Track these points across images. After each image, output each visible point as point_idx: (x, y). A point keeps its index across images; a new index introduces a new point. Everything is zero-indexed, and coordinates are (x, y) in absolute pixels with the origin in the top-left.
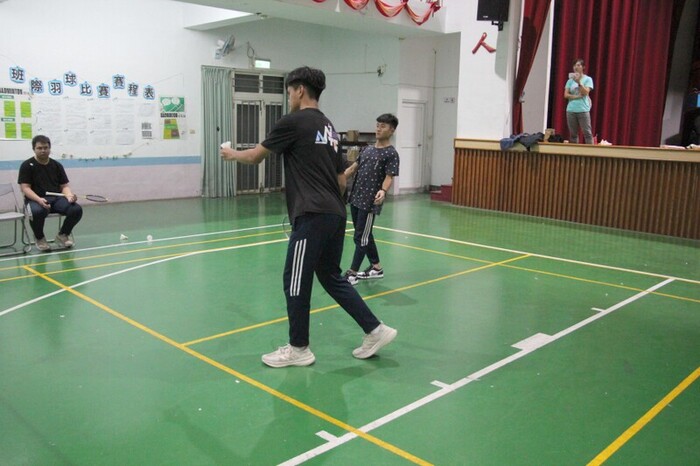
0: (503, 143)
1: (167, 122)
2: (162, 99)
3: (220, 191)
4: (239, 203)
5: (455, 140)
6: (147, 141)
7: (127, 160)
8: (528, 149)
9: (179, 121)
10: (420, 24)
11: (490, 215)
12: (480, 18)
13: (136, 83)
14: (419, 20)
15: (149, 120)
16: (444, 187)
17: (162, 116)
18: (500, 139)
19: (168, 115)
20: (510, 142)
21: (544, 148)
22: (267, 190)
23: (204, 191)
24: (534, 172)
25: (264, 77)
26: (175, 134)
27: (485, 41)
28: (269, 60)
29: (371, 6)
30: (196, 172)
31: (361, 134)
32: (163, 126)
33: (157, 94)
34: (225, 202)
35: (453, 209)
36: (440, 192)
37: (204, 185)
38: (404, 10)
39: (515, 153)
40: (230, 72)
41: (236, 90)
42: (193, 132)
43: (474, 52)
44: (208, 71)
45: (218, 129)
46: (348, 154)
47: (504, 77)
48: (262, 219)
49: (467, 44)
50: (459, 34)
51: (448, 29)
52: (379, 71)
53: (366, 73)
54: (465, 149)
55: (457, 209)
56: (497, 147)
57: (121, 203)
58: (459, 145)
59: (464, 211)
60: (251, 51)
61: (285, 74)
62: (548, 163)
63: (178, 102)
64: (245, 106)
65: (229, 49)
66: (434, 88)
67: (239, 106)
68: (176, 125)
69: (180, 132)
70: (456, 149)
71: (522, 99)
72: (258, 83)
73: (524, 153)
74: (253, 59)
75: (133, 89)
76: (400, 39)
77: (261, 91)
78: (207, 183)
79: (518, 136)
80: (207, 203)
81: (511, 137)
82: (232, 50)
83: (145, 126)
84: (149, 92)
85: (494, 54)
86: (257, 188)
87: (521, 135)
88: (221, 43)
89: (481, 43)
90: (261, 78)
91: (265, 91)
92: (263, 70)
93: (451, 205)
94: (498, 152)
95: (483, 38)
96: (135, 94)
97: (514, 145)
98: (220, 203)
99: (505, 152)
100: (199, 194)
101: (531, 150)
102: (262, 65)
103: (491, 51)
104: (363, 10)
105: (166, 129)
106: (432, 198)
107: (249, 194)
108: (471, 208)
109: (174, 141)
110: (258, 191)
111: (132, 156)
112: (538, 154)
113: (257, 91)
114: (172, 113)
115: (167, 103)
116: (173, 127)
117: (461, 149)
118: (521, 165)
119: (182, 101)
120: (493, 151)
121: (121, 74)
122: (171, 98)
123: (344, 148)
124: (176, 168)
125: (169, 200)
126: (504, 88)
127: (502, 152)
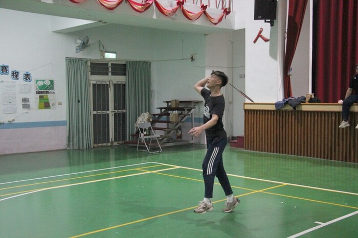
0: (277, 105)
1: (41, 97)
2: (37, 81)
3: (81, 145)
4: (95, 153)
5: (244, 104)
6: (26, 110)
7: (11, 125)
8: (294, 108)
9: (50, 96)
10: (215, 24)
11: (270, 156)
12: (256, 18)
13: (17, 70)
14: (216, 21)
15: (27, 96)
16: (239, 138)
17: (37, 93)
18: (274, 102)
19: (41, 92)
20: (282, 104)
21: (306, 108)
22: (116, 143)
23: (69, 145)
24: (299, 124)
25: (112, 64)
26: (47, 105)
27: (262, 34)
28: (115, 53)
29: (179, 13)
30: (63, 131)
31: (181, 102)
32: (38, 100)
33: (33, 78)
34: (85, 152)
35: (245, 153)
36: (236, 141)
37: (69, 141)
38: (203, 16)
39: (286, 111)
40: (87, 62)
41: (91, 74)
42: (60, 104)
43: (255, 42)
44: (70, 61)
45: (79, 101)
46: (171, 116)
47: (276, 59)
48: (112, 162)
49: (250, 36)
50: (243, 30)
51: (237, 27)
52: (192, 58)
53: (183, 59)
54: (251, 110)
55: (248, 153)
56: (273, 108)
57: (7, 155)
58: (247, 107)
59: (253, 154)
60: (101, 46)
61: (127, 62)
62: (309, 117)
63: (49, 83)
64: (99, 85)
65: (84, 46)
66: (232, 68)
67: (94, 85)
68: (48, 99)
69: (51, 104)
70: (245, 110)
71: (290, 73)
72: (108, 69)
73: (292, 111)
74: (103, 52)
75: (15, 75)
76: (205, 35)
77: (110, 74)
78: (71, 139)
79: (287, 100)
80: (71, 152)
81: (283, 100)
82: (87, 46)
83: (25, 100)
84: (27, 77)
85: (269, 43)
86: (108, 142)
87: (290, 98)
88: (79, 42)
89: (259, 36)
90: (110, 65)
91: (113, 74)
92: (111, 60)
93: (243, 150)
94: (274, 111)
95: (260, 32)
96: (17, 78)
97: (284, 106)
98: (81, 153)
99: (279, 111)
100: (65, 147)
101: (296, 109)
102: (110, 56)
103: (266, 40)
104: (174, 16)
105: (40, 102)
106: (231, 146)
107: (102, 147)
108: (257, 152)
109: (47, 110)
110: (109, 144)
111: (14, 122)
112: (301, 111)
113: (107, 74)
114: (44, 91)
115: (41, 84)
116: (46, 101)
117: (248, 110)
118: (290, 121)
119: (52, 82)
120: (271, 111)
121: (6, 64)
122: (44, 81)
123: (169, 112)
124: (48, 130)
125: (44, 152)
126: (276, 66)
127: (276, 111)
